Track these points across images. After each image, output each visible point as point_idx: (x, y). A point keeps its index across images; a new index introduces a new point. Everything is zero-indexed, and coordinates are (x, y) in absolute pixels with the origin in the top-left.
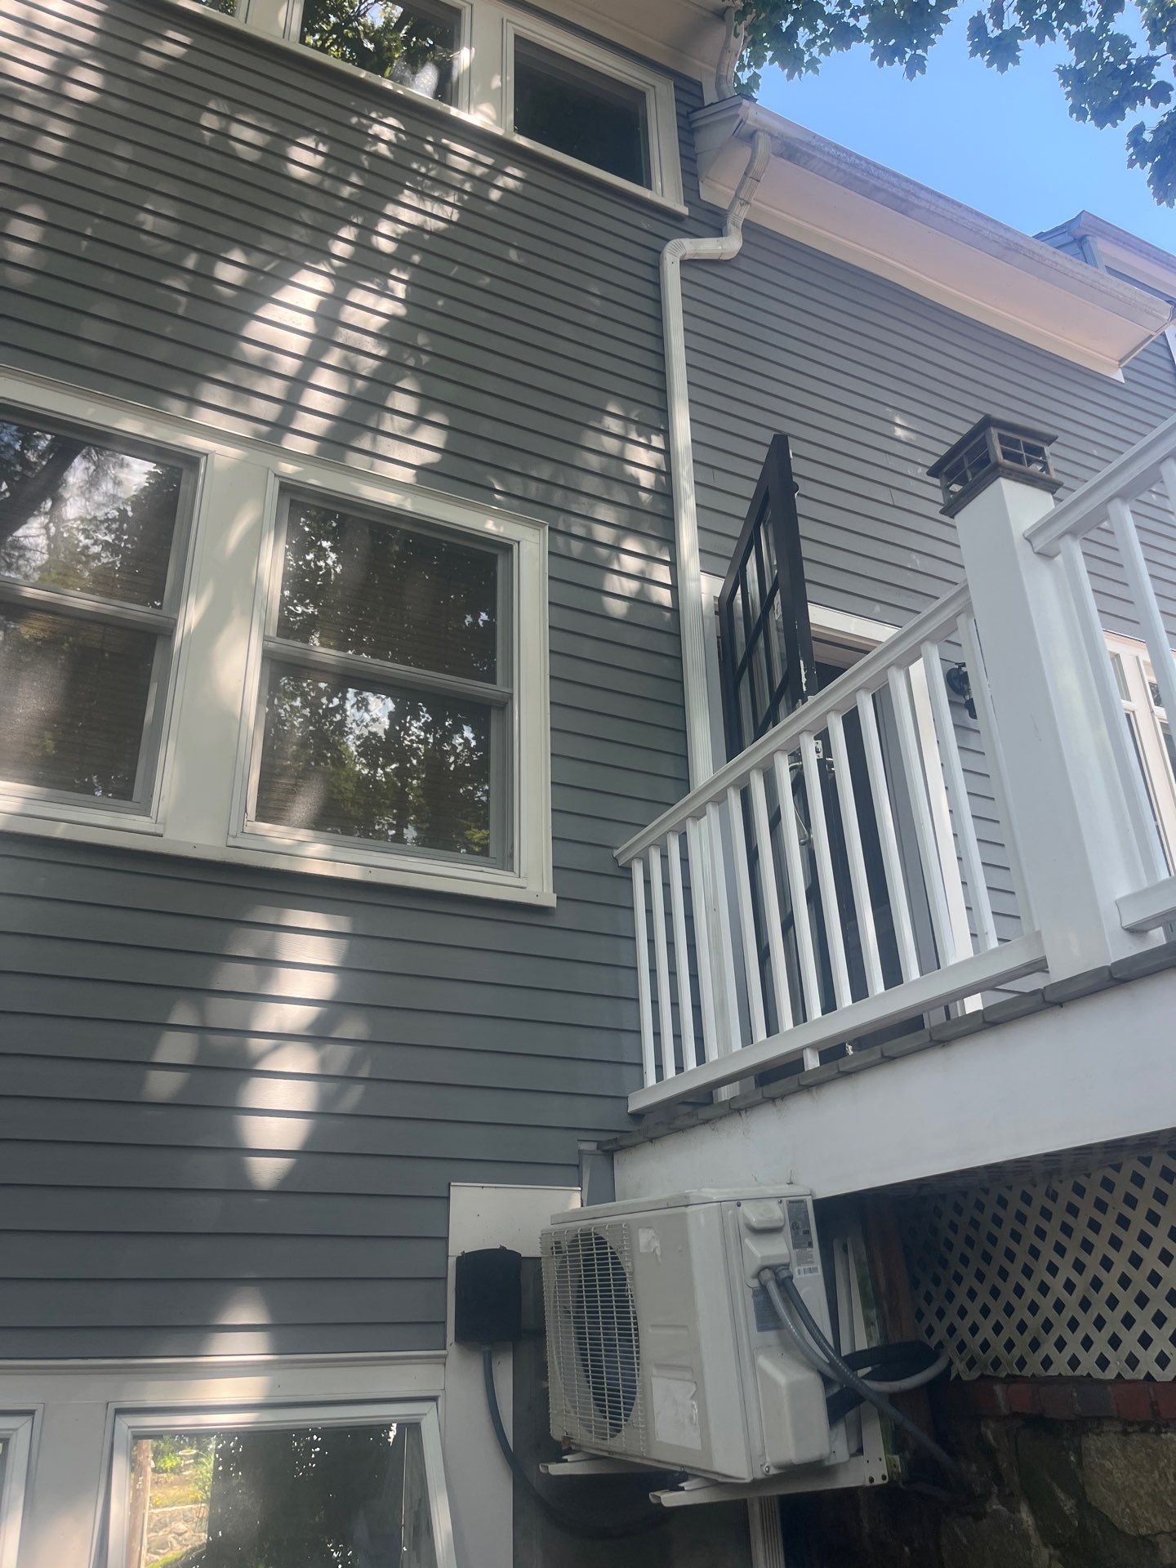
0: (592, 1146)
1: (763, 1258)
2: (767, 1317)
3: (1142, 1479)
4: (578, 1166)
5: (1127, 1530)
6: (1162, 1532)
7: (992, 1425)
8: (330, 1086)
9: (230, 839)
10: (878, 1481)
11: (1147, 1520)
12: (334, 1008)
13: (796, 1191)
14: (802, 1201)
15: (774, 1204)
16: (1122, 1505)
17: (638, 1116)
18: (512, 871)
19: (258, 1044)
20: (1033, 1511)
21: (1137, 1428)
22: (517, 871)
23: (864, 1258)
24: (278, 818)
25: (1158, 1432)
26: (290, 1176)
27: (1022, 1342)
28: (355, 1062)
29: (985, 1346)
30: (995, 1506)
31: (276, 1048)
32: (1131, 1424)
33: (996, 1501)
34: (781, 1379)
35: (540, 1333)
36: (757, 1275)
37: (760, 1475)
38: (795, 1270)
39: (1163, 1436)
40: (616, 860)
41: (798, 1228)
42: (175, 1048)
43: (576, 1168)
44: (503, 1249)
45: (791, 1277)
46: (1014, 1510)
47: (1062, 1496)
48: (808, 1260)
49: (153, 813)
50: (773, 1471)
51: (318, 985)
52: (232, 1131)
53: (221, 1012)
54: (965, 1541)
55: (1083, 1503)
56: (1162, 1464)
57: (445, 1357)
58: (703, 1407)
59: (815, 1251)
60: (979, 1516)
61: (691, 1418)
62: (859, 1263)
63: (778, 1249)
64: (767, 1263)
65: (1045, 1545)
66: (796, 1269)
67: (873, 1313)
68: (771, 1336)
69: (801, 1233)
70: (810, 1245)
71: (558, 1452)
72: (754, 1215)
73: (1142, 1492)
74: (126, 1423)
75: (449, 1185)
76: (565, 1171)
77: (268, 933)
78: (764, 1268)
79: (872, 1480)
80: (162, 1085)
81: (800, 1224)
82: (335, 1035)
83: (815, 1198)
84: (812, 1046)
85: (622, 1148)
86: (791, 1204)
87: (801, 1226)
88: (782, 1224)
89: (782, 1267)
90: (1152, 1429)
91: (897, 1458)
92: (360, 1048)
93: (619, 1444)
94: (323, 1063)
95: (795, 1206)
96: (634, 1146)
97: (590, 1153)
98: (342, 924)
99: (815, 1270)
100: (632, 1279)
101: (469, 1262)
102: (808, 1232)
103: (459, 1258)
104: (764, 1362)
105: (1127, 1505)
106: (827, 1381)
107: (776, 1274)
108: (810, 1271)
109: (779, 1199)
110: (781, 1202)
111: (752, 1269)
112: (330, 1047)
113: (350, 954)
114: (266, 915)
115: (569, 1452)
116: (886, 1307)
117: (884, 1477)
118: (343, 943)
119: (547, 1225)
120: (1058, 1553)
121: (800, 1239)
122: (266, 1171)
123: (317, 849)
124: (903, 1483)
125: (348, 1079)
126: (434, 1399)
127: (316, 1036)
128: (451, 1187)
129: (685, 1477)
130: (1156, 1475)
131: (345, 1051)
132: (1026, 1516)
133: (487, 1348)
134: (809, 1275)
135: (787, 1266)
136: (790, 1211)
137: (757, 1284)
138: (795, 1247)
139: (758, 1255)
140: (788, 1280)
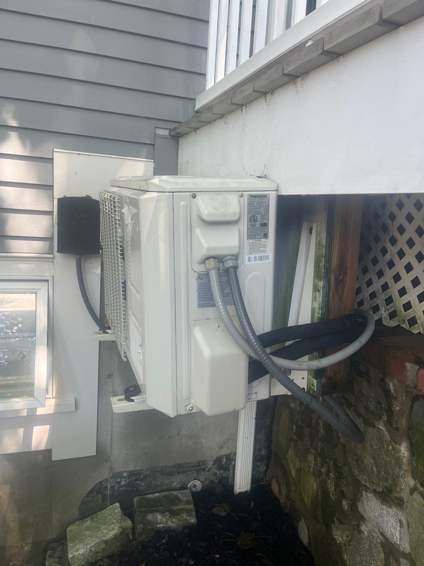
0: (166, 133)
1: (209, 249)
4: (154, 145)
7: (396, 382)
13: (261, 186)
14: (265, 196)
15: (234, 198)
17: (199, 113)
20: (412, 453)
23: (324, 242)
30: (381, 426)
33: (383, 425)
34: (207, 352)
36: (202, 263)
41: (255, 221)
43: (151, 147)
44: (87, 198)
45: (236, 268)
46: (395, 440)
48: (261, 249)
57: (53, 258)
58: (144, 359)
59: (270, 242)
60: (369, 423)
62: (318, 244)
63: (229, 240)
64: (212, 253)
66: (246, 258)
67: (321, 284)
69: (258, 225)
70: (266, 236)
75: (53, 151)
76: (145, 148)
78: (208, 258)
81: (259, 217)
83: (279, 194)
85: (182, 135)
86: (252, 198)
87: (259, 219)
89: (229, 257)
91: (316, 381)
95: (256, 200)
96: (188, 134)
97: (163, 137)
99: (267, 258)
101: (68, 204)
102: (265, 225)
103: (60, 200)
104: (198, 334)
107: (222, 264)
108: (261, 258)
109: (241, 193)
110: (242, 196)
111: (198, 255)
116: (333, 280)
120: (421, 490)
121: (256, 230)
126: (47, 282)
132: (404, 450)
133: (78, 257)
134: (258, 262)
135: (236, 257)
136: (250, 204)
137: (201, 268)
138: (249, 237)
139: (205, 245)
140: (232, 270)
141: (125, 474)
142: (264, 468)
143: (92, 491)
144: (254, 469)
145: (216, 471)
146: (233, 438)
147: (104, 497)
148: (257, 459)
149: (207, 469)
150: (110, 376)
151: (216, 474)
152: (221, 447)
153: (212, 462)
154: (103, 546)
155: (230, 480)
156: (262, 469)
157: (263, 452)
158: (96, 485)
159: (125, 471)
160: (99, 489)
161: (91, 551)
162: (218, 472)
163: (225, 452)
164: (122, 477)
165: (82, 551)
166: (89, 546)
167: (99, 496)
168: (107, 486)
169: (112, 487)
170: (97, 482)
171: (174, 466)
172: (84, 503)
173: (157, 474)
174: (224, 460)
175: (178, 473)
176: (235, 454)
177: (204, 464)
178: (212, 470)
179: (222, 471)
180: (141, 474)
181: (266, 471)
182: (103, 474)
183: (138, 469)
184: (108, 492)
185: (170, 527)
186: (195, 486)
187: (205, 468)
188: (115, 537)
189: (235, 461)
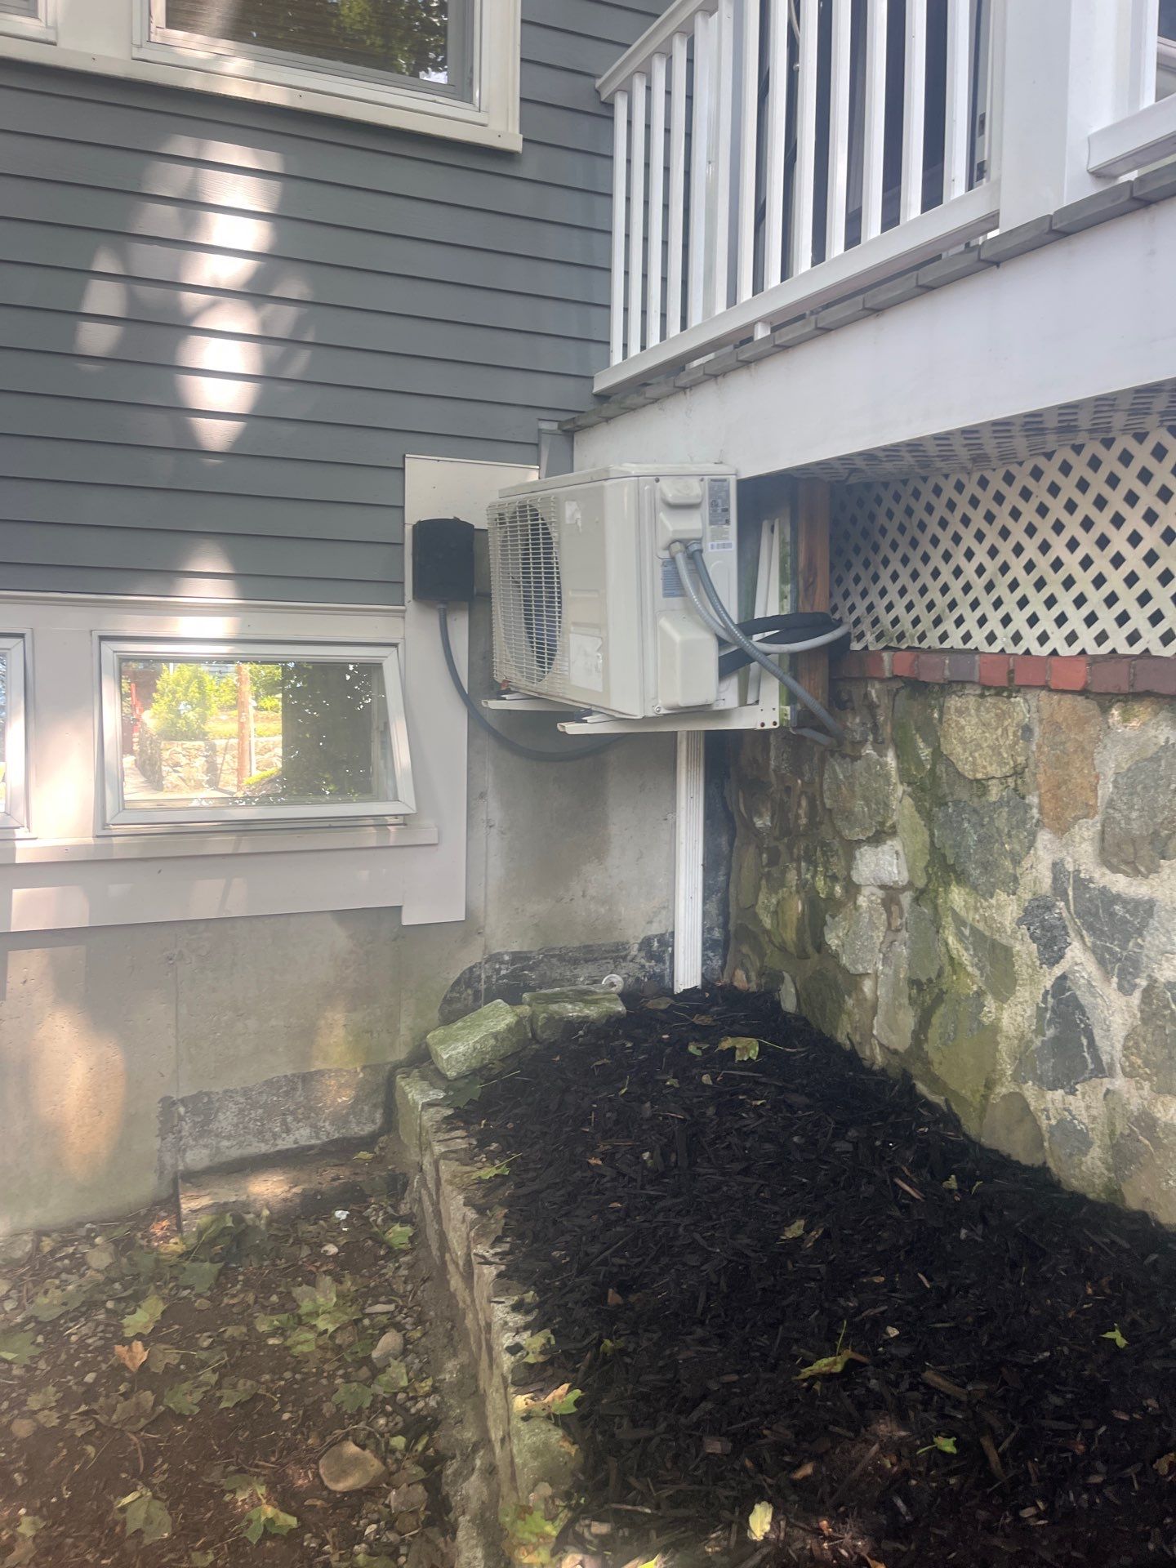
0: (555, 426)
1: (675, 532)
2: (673, 585)
3: (987, 735)
4: (537, 445)
5: (966, 774)
6: (993, 778)
7: (877, 685)
8: (276, 350)
9: (135, 50)
10: (769, 726)
11: (984, 767)
12: (272, 260)
13: (721, 470)
14: (725, 480)
15: (695, 482)
16: (967, 754)
17: (603, 397)
18: (471, 102)
19: (191, 299)
20: (898, 757)
21: (992, 692)
22: (476, 102)
23: (788, 539)
24: (188, 25)
25: (1009, 697)
26: (241, 439)
27: (927, 619)
28: (300, 324)
29: (895, 622)
30: (869, 750)
31: (212, 305)
32: (989, 688)
33: (870, 747)
34: (677, 637)
35: (487, 597)
36: (668, 548)
37: (651, 714)
38: (708, 546)
39: (1012, 700)
40: (598, 92)
41: (717, 505)
42: (104, 298)
43: (534, 448)
44: (456, 520)
45: (701, 551)
46: (882, 754)
47: (922, 745)
48: (724, 536)
49: (41, 13)
50: (664, 711)
51: (254, 235)
52: (174, 391)
53: (148, 261)
54: (841, 777)
55: (938, 754)
56: (1006, 723)
57: (404, 612)
58: (606, 659)
59: (732, 528)
60: (855, 758)
61: (596, 667)
62: (783, 543)
63: (693, 524)
64: (677, 537)
65: (902, 783)
66: (709, 544)
67: (788, 588)
68: (676, 602)
69: (719, 510)
70: (728, 522)
71: (499, 690)
72: (670, 490)
73: (985, 745)
74: (108, 648)
75: (404, 457)
76: (525, 449)
77: (188, 170)
78: (674, 542)
79: (763, 725)
80: (97, 339)
81: (720, 501)
82: (275, 294)
83: (739, 478)
84: (763, 320)
85: (581, 428)
86: (713, 482)
87: (720, 504)
88: (698, 501)
89: (693, 541)
90: (1005, 694)
91: (788, 708)
92: (305, 310)
93: (544, 687)
94: (264, 324)
95: (717, 485)
96: (591, 426)
97: (551, 433)
98: (271, 161)
99: (730, 545)
100: (558, 548)
101: (426, 530)
102: (726, 510)
103: (414, 526)
104: (664, 623)
105: (971, 755)
106: (722, 643)
107: (687, 548)
108: (724, 546)
109: (701, 477)
110: (703, 480)
111: (663, 540)
112: (270, 308)
113: (285, 199)
114: (184, 146)
115: (508, 692)
116: (801, 583)
117: (775, 724)
118: (275, 185)
119: (495, 498)
120: (909, 789)
121: (718, 515)
122: (216, 434)
123: (237, 65)
124: (794, 728)
125: (293, 342)
126: (395, 645)
127: (253, 294)
128: (407, 460)
129: (589, 713)
130: (1000, 731)
131: (290, 313)
132: (891, 759)
133: (442, 606)
134: (722, 550)
135: (699, 541)
136: (711, 488)
137: (666, 555)
138: (711, 523)
139: (671, 529)
140: (697, 553)
141: (507, 958)
142: (720, 963)
143: (457, 982)
144: (704, 963)
145: (643, 961)
146: (669, 906)
147: (477, 994)
148: (708, 945)
149: (629, 958)
150: (482, 796)
151: (643, 966)
152: (650, 922)
153: (636, 946)
154: (492, 1042)
155: (667, 979)
156: (717, 963)
157: (717, 934)
158: (464, 973)
159: (506, 953)
160: (468, 979)
161: (475, 1049)
162: (647, 964)
163: (655, 929)
164: (502, 963)
165: (461, 1049)
166: (471, 1042)
167: (470, 991)
168: (480, 975)
169: (488, 978)
170: (465, 968)
171: (579, 949)
172: (447, 1001)
173: (554, 960)
174: (656, 944)
175: (586, 961)
176: (673, 934)
177: (625, 949)
178: (638, 960)
179: (653, 963)
180: (529, 959)
181: (723, 968)
182: (472, 956)
183: (525, 949)
184: (483, 986)
185: (587, 1017)
186: (612, 985)
187: (626, 956)
188: (509, 1029)
189: (673, 946)
